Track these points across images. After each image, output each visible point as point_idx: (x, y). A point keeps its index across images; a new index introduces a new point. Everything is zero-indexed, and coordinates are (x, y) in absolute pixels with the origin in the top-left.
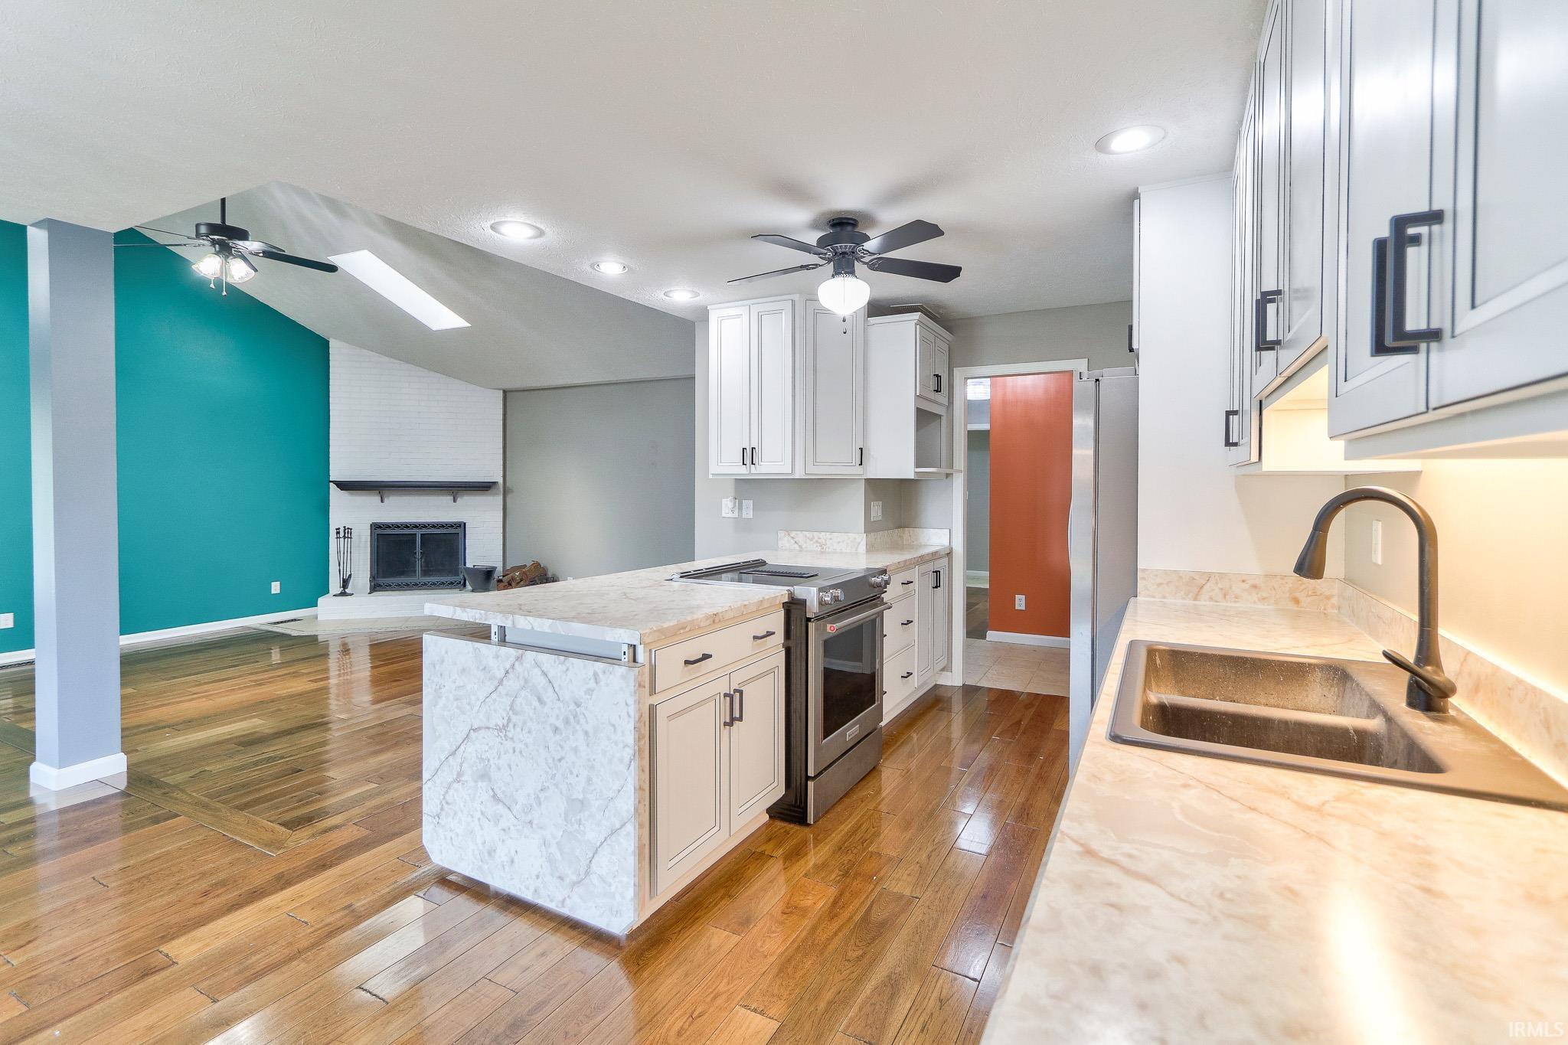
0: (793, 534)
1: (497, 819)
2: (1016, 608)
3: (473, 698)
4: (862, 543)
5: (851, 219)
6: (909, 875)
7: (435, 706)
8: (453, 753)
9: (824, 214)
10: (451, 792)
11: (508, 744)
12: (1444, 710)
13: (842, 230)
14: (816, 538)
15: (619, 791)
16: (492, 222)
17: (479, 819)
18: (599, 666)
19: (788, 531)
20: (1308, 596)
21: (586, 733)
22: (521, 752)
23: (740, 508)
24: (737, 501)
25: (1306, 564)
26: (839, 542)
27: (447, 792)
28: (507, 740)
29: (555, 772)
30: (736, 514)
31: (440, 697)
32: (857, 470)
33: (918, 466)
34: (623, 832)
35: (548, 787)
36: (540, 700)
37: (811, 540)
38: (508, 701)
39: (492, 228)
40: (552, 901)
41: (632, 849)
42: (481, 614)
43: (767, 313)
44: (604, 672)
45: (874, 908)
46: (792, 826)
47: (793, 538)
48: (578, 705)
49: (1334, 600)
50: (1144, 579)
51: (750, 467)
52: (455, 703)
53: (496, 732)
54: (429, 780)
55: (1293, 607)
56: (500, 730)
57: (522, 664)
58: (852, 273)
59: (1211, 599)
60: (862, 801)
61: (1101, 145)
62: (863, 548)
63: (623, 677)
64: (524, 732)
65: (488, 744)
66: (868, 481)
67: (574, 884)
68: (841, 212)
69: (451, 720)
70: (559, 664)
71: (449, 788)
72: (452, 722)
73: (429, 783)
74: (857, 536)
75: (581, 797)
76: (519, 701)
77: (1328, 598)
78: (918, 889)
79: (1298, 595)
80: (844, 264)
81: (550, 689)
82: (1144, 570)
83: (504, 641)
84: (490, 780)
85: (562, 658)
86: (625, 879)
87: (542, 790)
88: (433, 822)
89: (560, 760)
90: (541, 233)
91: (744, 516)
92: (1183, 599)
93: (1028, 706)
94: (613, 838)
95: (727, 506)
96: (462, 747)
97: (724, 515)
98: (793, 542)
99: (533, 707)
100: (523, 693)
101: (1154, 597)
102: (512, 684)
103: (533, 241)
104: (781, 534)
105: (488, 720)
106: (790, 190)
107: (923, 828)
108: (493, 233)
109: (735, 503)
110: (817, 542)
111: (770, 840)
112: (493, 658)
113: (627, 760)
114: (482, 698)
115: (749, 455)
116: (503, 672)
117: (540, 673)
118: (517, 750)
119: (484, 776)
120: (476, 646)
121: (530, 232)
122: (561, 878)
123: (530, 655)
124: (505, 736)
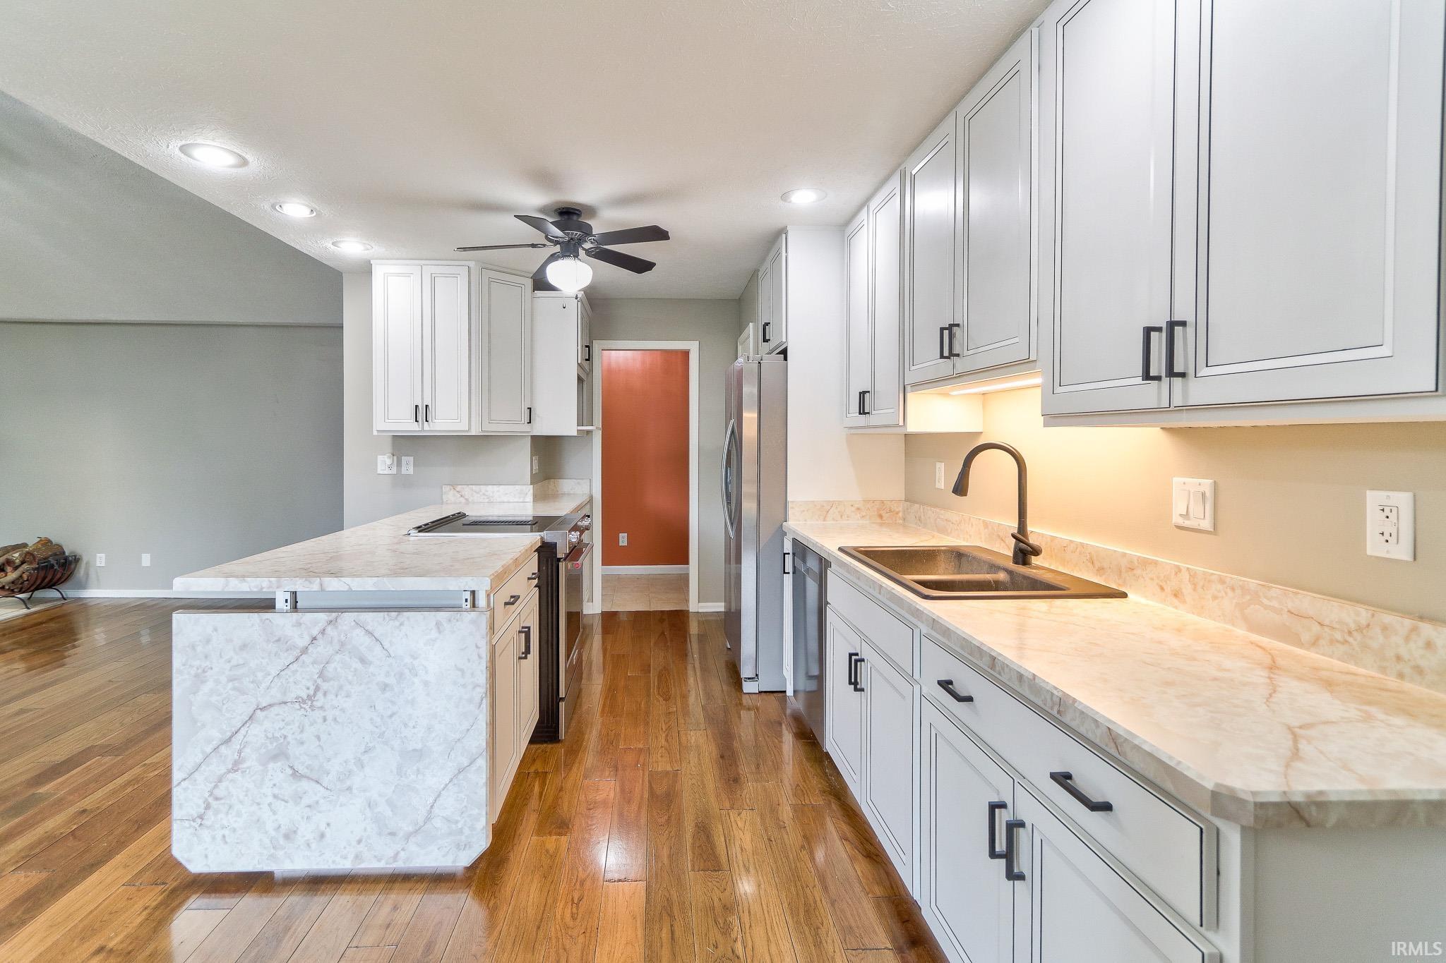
0: (459, 488)
1: (297, 798)
2: (620, 545)
3: (260, 675)
4: (529, 493)
5: (578, 210)
6: (662, 756)
7: (194, 693)
8: (227, 741)
9: (557, 203)
10: (223, 785)
11: (318, 715)
12: (1029, 564)
13: (568, 219)
14: (483, 491)
15: (468, 730)
16: (184, 142)
17: (270, 805)
18: (442, 616)
19: (452, 485)
20: (887, 513)
21: (426, 684)
22: (335, 719)
23: (399, 464)
24: (395, 458)
25: (960, 488)
26: (506, 494)
27: (216, 786)
28: (313, 710)
29: (384, 729)
30: (394, 471)
31: (203, 682)
32: (526, 428)
33: (580, 423)
34: (474, 768)
35: (374, 747)
36: (363, 661)
37: (478, 493)
38: (315, 670)
39: (182, 149)
40: (379, 860)
41: (484, 781)
42: (270, 582)
43: (440, 275)
44: (450, 621)
45: (654, 786)
46: (545, 745)
47: (458, 491)
48: (414, 657)
49: (900, 514)
50: (792, 508)
51: (423, 424)
52: (230, 685)
53: (297, 706)
54: (185, 779)
55: (879, 521)
56: (304, 702)
57: (336, 628)
58: (576, 256)
59: (833, 519)
60: (588, 714)
61: (785, 197)
62: (530, 498)
63: (473, 622)
64: (339, 697)
65: (283, 721)
66: (534, 438)
67: (408, 837)
68: (567, 203)
69: (223, 704)
70: (391, 620)
71: (220, 781)
72: (225, 707)
73: (184, 784)
74: (524, 487)
75: (419, 746)
76: (331, 667)
77: (897, 513)
78: (675, 765)
79: (882, 512)
80: (569, 249)
81: (378, 648)
82: (792, 502)
83: (296, 608)
84: (287, 757)
85: (394, 614)
86: (476, 811)
87: (365, 752)
88: (191, 826)
89: (391, 716)
90: (244, 163)
91: (404, 471)
92: (817, 520)
93: (662, 621)
94: (461, 777)
95: (384, 463)
96: (243, 731)
97: (380, 471)
98: (458, 495)
99: (352, 670)
100: (337, 657)
101: (799, 521)
102: (321, 649)
103: (234, 171)
104: (446, 489)
105: (285, 693)
106: (544, 178)
107: (648, 723)
108: (182, 155)
109: (393, 461)
110: (484, 494)
111: (534, 760)
112: (293, 626)
113: (477, 699)
114: (274, 672)
115: (422, 412)
116: (307, 639)
117: (363, 632)
118: (330, 718)
119: (280, 754)
120: (264, 618)
121: (231, 160)
122: (392, 834)
123: (348, 617)
124: (311, 706)
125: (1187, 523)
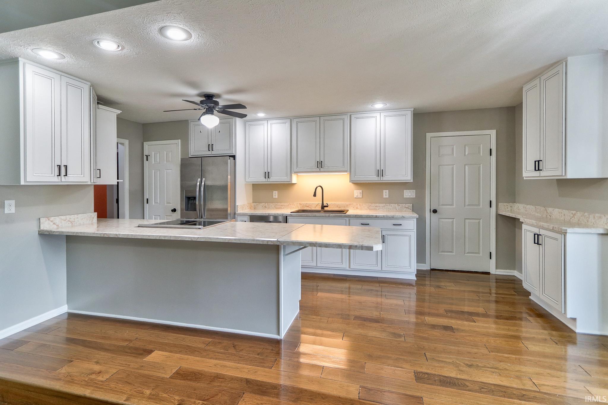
0: (52, 219)
4: (95, 217)
13: (208, 99)
14: (68, 219)
19: (48, 218)
26: (82, 219)
37: (65, 220)
43: (71, 85)
47: (52, 221)
68: (209, 93)
74: (92, 214)
98: (52, 223)
110: (69, 221)
125: (358, 197)
